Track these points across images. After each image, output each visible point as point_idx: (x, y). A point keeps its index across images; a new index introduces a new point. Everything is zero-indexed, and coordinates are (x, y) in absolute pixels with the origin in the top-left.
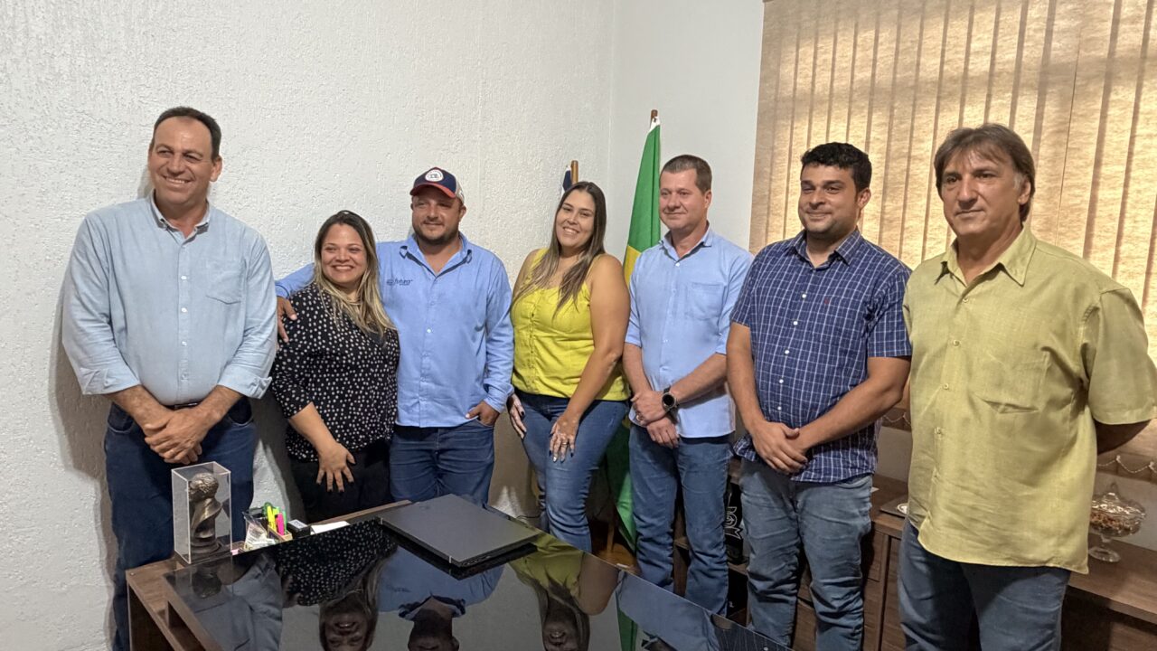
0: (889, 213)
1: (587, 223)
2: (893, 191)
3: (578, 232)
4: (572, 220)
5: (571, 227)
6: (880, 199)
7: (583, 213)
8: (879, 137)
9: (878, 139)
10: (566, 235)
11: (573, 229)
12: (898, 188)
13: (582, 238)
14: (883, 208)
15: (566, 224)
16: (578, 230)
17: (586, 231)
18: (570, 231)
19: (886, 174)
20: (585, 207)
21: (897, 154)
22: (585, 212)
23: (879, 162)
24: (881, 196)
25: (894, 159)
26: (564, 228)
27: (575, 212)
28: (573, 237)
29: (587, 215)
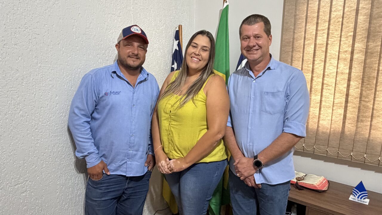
0: (371, 49)
1: (205, 55)
2: (374, 36)
3: (200, 60)
4: (197, 53)
5: (196, 57)
6: (366, 41)
7: (204, 49)
8: (365, 6)
9: (364, 8)
10: (192, 62)
11: (197, 58)
12: (377, 35)
13: (202, 64)
14: (367, 46)
15: (193, 55)
16: (201, 59)
17: (205, 60)
18: (196, 59)
19: (369, 27)
20: (205, 45)
21: (377, 16)
22: (205, 48)
23: (365, 21)
24: (366, 39)
25: (375, 19)
26: (191, 57)
27: (199, 48)
28: (197, 63)
29: (206, 50)
